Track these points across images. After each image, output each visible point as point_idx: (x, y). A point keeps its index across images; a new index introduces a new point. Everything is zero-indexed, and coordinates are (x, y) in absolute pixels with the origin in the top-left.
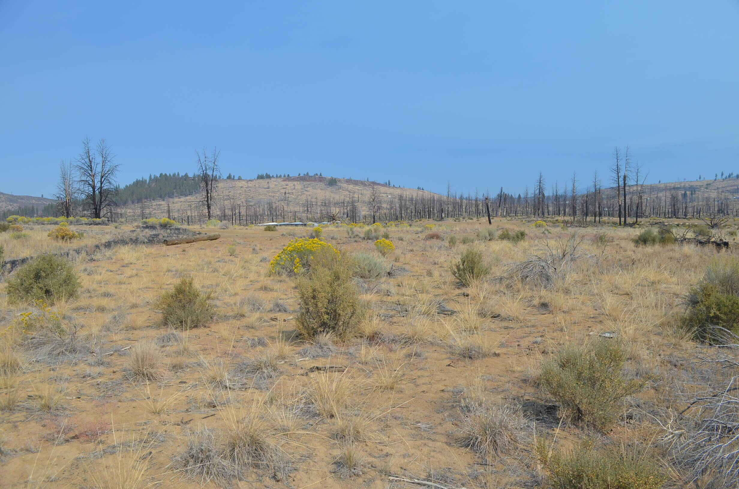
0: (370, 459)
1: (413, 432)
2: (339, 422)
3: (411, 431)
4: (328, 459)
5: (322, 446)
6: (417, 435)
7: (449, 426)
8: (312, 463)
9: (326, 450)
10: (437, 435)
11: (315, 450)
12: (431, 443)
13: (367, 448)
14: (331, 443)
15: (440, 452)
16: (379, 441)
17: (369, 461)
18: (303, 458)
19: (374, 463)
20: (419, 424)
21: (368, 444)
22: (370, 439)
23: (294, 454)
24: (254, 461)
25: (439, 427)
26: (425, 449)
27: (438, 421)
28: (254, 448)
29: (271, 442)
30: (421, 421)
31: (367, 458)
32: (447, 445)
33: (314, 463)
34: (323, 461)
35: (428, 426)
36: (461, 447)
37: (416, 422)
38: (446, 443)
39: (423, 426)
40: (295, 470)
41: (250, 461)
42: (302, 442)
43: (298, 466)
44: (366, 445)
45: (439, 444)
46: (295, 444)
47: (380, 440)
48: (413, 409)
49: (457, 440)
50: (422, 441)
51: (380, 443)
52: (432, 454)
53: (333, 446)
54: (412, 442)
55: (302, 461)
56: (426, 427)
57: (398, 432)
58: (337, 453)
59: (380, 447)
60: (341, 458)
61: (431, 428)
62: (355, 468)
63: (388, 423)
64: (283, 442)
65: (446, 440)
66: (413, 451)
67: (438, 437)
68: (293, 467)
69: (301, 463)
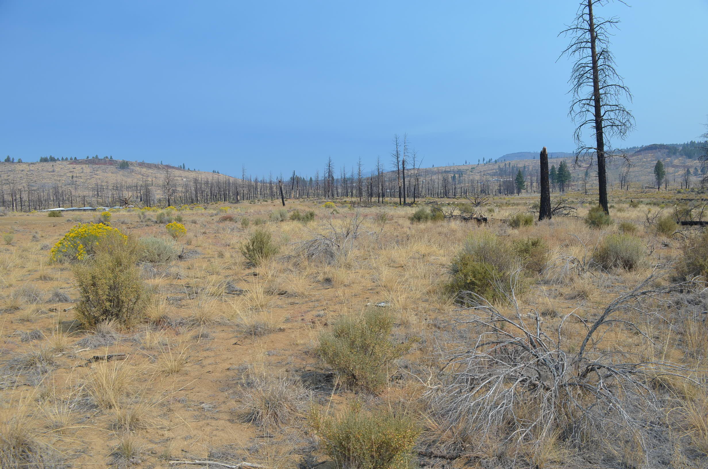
0: (151, 446)
1: (196, 413)
2: (117, 412)
3: (194, 412)
4: (105, 452)
5: (98, 439)
6: (200, 416)
7: (232, 404)
8: (87, 458)
9: (103, 442)
10: (221, 414)
11: (91, 443)
12: (214, 423)
13: (148, 436)
14: (109, 434)
15: (223, 430)
16: (160, 426)
17: (149, 447)
18: (78, 453)
19: (155, 449)
20: (203, 405)
21: (148, 431)
22: (151, 426)
23: (68, 451)
24: (22, 463)
25: (223, 405)
26: (208, 429)
27: (222, 399)
28: (21, 449)
29: (41, 442)
30: (205, 401)
31: (148, 445)
32: (230, 422)
33: (90, 457)
34: (100, 454)
35: (211, 405)
36: (244, 422)
37: (200, 403)
38: (229, 420)
39: (207, 406)
40: (68, 467)
41: (17, 464)
42: (77, 437)
43: (71, 463)
44: (147, 432)
45: (222, 422)
46: (68, 440)
47: (162, 424)
48: (198, 390)
49: (239, 416)
50: (204, 422)
51: (161, 428)
52: (215, 433)
53: (111, 438)
54: (195, 423)
55: (76, 457)
56: (209, 407)
57: (180, 415)
58: (115, 443)
59: (160, 432)
60: (119, 449)
61: (215, 407)
62: (134, 456)
63: (171, 407)
64: (54, 440)
65: (229, 418)
66: (195, 432)
67: (221, 416)
68: (66, 464)
69: (75, 460)
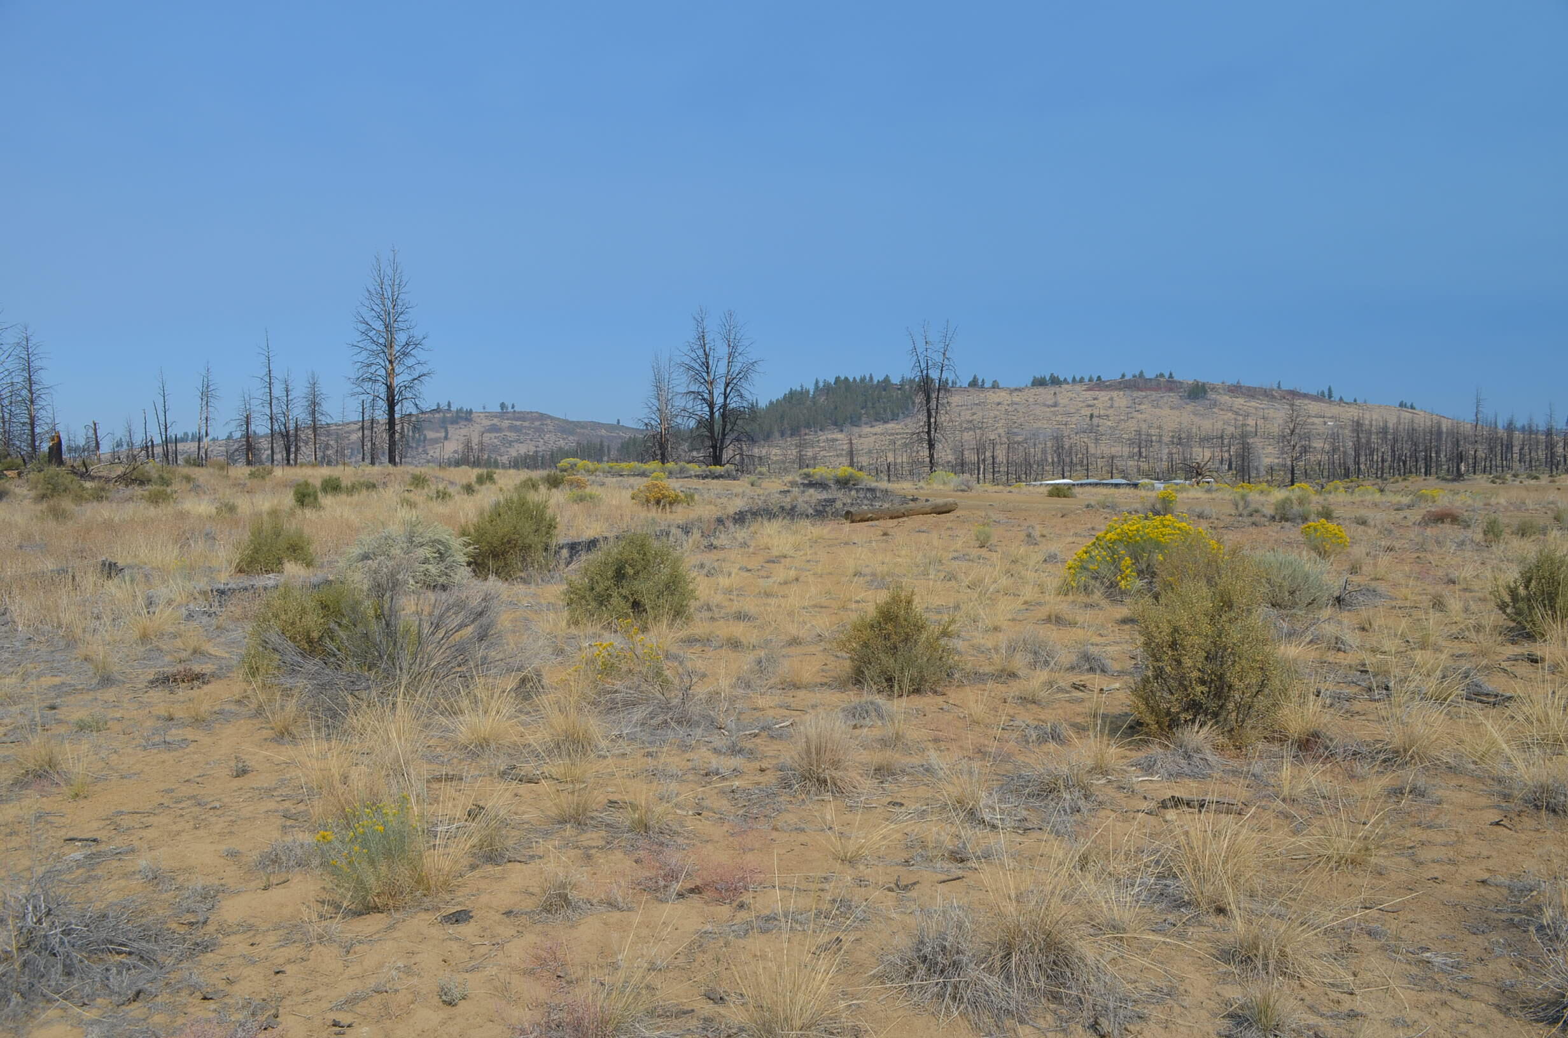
0: (1313, 1020)
1: (1414, 970)
2: (1238, 927)
3: (1408, 967)
4: (1212, 1005)
5: (1198, 974)
6: (1424, 980)
7: (1502, 968)
8: (1177, 1010)
9: (1207, 983)
10: (1474, 986)
11: (1182, 980)
12: (1458, 1003)
13: (1303, 993)
14: (1220, 969)
15: (1482, 1026)
16: (1331, 981)
17: (1311, 1022)
18: (1157, 994)
19: (1322, 1029)
20: (1428, 954)
21: (1306, 984)
22: (1310, 973)
23: (1137, 984)
24: (1051, 985)
25: (1478, 967)
26: (1445, 1014)
27: (1474, 952)
28: (1052, 958)
29: (1087, 949)
30: (1431, 946)
31: (1305, 1016)
32: (1501, 1011)
33: (1183, 1010)
34: (1203, 1008)
35: (1449, 961)
36: (1537, 1021)
37: (1421, 948)
38: (1498, 1006)
39: (1439, 959)
40: (1139, 1017)
41: (1042, 984)
42: (1153, 960)
43: (1146, 1011)
44: (1303, 986)
45: (1478, 1007)
46: (1140, 961)
47: (1334, 977)
48: (1411, 917)
49: (1525, 1004)
50: (1437, 995)
51: (1333, 985)
52: (1463, 1027)
53: (1224, 978)
54: (1413, 992)
55: (1155, 1001)
56: (1445, 964)
57: (1375, 965)
58: (1234, 993)
59: (1334, 994)
60: (1242, 1007)
61: (1457, 966)
62: (1278, 1033)
63: (1353, 942)
64: (1114, 953)
65: (1496, 1001)
66: (1416, 1015)
67: (1475, 990)
68: (1135, 1011)
69: (1153, 1006)
